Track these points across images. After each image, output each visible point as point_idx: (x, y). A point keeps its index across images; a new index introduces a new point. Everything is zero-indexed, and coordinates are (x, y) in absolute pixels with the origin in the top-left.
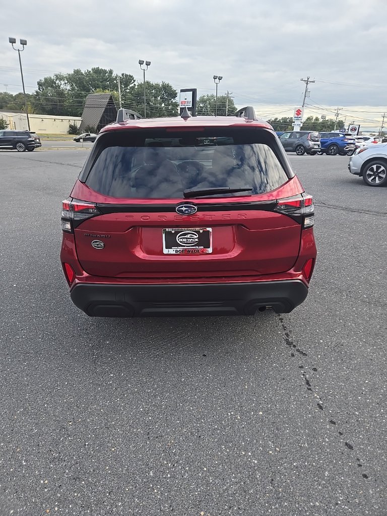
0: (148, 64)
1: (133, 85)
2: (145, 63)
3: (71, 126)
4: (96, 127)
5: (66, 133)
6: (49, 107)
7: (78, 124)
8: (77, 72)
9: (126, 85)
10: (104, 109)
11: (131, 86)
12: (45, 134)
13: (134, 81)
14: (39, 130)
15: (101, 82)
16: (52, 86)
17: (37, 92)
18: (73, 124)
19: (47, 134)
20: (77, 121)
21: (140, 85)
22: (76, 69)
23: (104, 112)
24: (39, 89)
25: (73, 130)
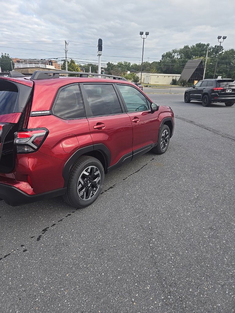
0: (224, 38)
1: (221, 52)
2: (222, 38)
3: (173, 80)
4: (187, 81)
5: (169, 84)
6: (164, 69)
7: (178, 79)
8: (186, 47)
9: (217, 52)
10: (196, 69)
11: (220, 53)
12: (157, 85)
13: (223, 50)
14: (155, 82)
15: (200, 52)
16: (169, 57)
17: (161, 61)
18: (174, 79)
19: (158, 85)
20: (177, 77)
21: (226, 52)
22: (186, 45)
23: (195, 71)
24: (162, 59)
25: (174, 82)
